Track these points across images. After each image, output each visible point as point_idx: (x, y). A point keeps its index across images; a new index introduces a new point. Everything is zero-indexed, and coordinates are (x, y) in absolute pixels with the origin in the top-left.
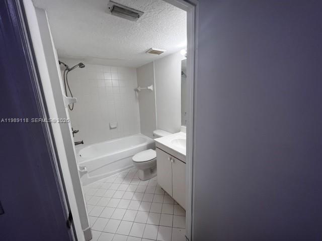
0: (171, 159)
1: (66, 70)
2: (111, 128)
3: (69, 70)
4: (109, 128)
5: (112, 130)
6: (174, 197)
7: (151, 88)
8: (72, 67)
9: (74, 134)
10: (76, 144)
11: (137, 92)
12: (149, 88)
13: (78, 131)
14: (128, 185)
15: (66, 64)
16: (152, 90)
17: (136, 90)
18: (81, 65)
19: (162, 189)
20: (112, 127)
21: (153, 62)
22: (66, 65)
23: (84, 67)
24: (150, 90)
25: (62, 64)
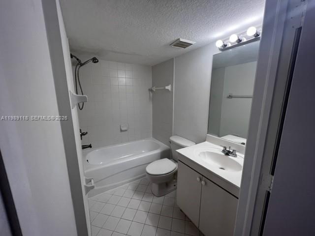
0: (201, 180)
1: (78, 64)
2: (121, 131)
3: (82, 65)
4: (119, 131)
5: (123, 133)
6: (200, 229)
7: (169, 88)
8: (85, 61)
9: (83, 136)
10: (84, 147)
11: (151, 92)
12: (167, 88)
13: (87, 133)
14: (139, 201)
15: (78, 57)
16: (170, 90)
17: (151, 90)
18: (95, 60)
19: (181, 210)
20: (123, 129)
21: (173, 59)
22: (78, 59)
23: (98, 62)
24: (168, 90)
25: (73, 57)
